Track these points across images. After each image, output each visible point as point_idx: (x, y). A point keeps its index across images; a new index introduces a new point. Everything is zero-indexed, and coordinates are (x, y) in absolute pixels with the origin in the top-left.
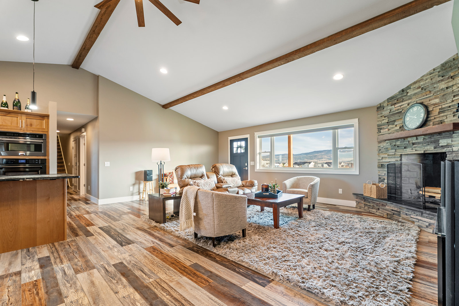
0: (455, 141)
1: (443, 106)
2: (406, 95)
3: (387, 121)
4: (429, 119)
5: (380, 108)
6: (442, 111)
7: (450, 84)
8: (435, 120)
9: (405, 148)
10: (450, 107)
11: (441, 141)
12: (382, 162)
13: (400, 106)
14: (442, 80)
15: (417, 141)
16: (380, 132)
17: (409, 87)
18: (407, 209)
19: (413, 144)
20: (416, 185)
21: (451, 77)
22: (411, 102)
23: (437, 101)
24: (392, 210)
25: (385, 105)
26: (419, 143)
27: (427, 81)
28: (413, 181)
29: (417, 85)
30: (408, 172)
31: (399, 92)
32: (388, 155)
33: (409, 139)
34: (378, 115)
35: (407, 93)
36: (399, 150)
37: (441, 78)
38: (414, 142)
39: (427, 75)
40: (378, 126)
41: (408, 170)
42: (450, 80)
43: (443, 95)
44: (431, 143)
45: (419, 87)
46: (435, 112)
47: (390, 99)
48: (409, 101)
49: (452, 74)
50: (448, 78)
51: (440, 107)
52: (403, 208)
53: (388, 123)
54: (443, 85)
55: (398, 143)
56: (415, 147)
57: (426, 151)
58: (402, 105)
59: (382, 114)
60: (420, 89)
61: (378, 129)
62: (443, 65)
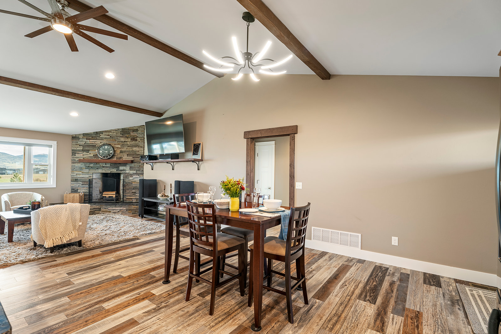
0: (127, 168)
1: (122, 150)
2: (99, 137)
3: (82, 149)
4: (115, 155)
5: (75, 138)
6: (121, 152)
7: (126, 140)
8: (118, 156)
9: (97, 169)
10: (125, 151)
11: (120, 167)
12: (76, 178)
13: (94, 142)
14: (122, 137)
15: (106, 166)
16: (75, 155)
17: (102, 132)
18: (105, 205)
19: (103, 167)
20: (100, 191)
21: (127, 137)
22: (103, 142)
23: (119, 146)
24: (94, 208)
25: (81, 137)
26: (107, 167)
27: (114, 134)
28: (98, 189)
29: (108, 134)
30: (96, 184)
31: (94, 133)
32: (82, 173)
33: (100, 164)
34: (72, 142)
35: (100, 135)
36: (92, 170)
37: (121, 135)
38: (104, 166)
39: (114, 130)
40: (73, 150)
41: (96, 183)
42: (126, 138)
43: (123, 144)
44: (115, 167)
45: (109, 135)
46: (118, 151)
47: (84, 135)
48: (102, 141)
49: (127, 136)
50: (125, 137)
51: (121, 150)
52: (102, 206)
53: (82, 150)
54: (122, 139)
55: (92, 165)
56: (104, 169)
57: (112, 172)
58: (96, 142)
59: (77, 142)
60: (109, 137)
61: (72, 152)
62: (123, 129)
